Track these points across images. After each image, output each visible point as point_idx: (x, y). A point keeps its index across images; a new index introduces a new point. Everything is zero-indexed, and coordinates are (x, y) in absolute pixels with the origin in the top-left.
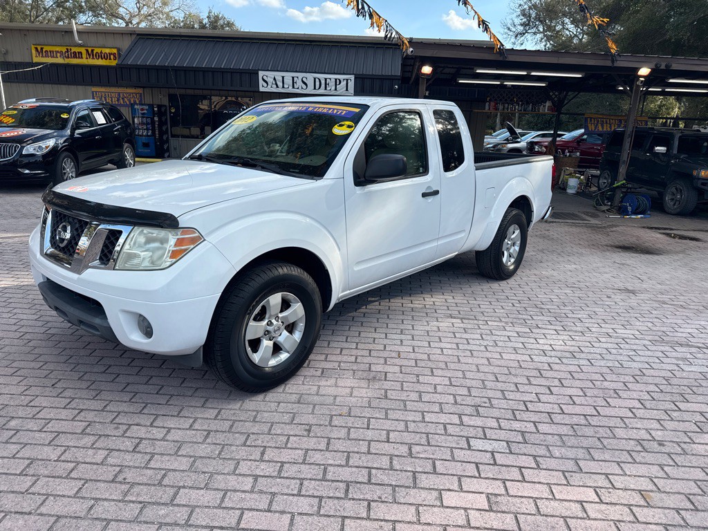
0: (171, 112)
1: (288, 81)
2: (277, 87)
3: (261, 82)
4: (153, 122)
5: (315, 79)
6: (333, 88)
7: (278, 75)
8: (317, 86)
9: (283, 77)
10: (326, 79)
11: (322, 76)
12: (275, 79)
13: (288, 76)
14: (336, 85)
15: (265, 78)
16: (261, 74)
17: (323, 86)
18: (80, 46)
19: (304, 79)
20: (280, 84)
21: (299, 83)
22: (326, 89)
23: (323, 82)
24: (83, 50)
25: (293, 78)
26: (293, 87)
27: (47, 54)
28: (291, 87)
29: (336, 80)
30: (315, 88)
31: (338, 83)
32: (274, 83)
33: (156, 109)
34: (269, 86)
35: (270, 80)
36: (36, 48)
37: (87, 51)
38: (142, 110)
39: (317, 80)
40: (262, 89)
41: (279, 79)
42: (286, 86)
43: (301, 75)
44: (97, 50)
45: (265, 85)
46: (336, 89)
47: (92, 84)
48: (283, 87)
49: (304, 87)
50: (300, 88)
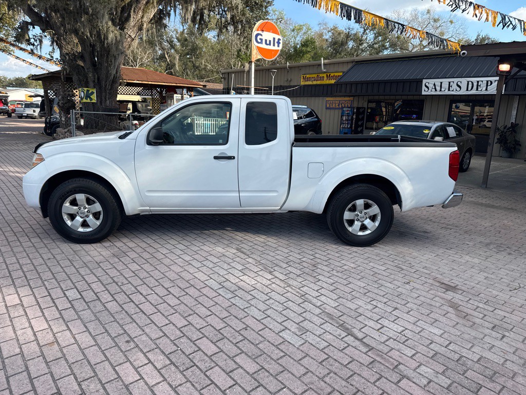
0: (367, 112)
1: (445, 85)
2: (436, 90)
3: (424, 87)
4: (352, 119)
5: (468, 82)
6: (484, 88)
7: (437, 82)
8: (470, 88)
9: (441, 83)
10: (478, 82)
11: (475, 80)
12: (434, 85)
13: (445, 82)
14: (487, 85)
15: (427, 84)
16: (424, 81)
17: (475, 87)
18: (325, 73)
19: (459, 83)
20: (438, 88)
21: (454, 86)
22: (477, 89)
23: (475, 84)
24: (325, 75)
25: (450, 83)
26: (449, 90)
27: (308, 79)
28: (447, 90)
29: (487, 82)
30: (467, 90)
31: (489, 84)
32: (434, 87)
33: (355, 110)
34: (429, 91)
35: (431, 86)
36: (303, 77)
37: (327, 75)
38: (348, 111)
39: (470, 83)
40: (424, 93)
41: (438, 84)
42: (442, 90)
43: (456, 80)
44: (332, 75)
45: (426, 89)
46: (486, 90)
47: (327, 96)
48: (441, 90)
49: (458, 89)
50: (455, 90)
